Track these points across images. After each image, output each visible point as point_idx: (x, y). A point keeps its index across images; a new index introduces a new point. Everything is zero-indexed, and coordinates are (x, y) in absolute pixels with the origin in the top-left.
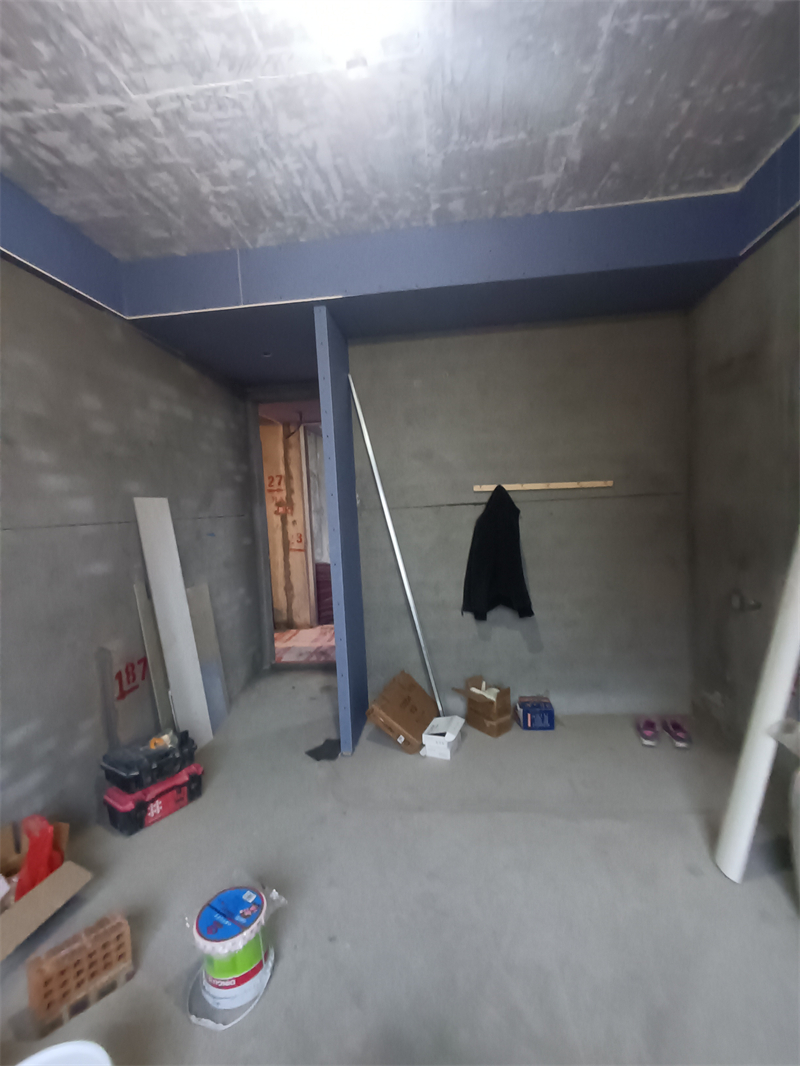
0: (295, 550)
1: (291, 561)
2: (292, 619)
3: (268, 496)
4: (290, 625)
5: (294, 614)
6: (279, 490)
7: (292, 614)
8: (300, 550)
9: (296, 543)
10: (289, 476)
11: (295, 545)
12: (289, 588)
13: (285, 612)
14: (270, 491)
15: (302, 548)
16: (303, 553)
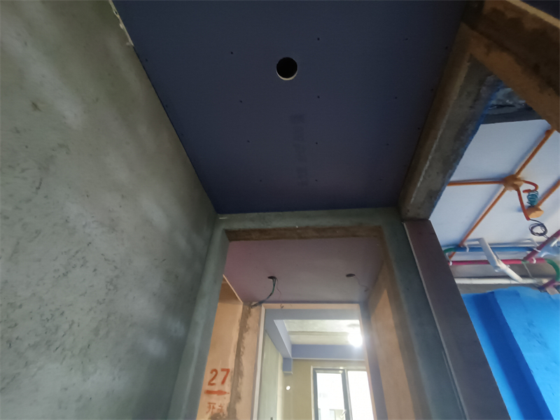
3: (204, 400)
6: (220, 393)
10: (238, 372)
14: (209, 392)
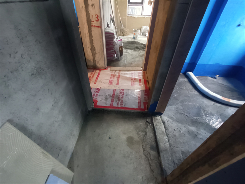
0: (95, 26)
1: (93, 33)
2: (96, 65)
4: (95, 68)
5: (96, 62)
7: (95, 62)
8: (98, 27)
9: (95, 22)
11: (94, 23)
12: (93, 49)
13: (92, 61)
15: (99, 25)
16: (100, 28)
